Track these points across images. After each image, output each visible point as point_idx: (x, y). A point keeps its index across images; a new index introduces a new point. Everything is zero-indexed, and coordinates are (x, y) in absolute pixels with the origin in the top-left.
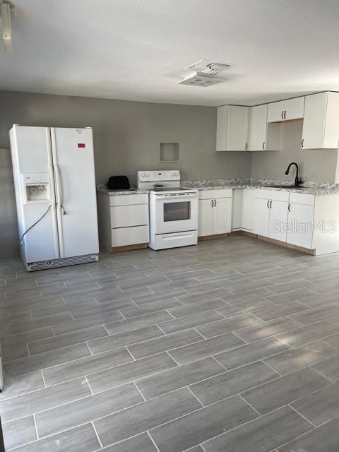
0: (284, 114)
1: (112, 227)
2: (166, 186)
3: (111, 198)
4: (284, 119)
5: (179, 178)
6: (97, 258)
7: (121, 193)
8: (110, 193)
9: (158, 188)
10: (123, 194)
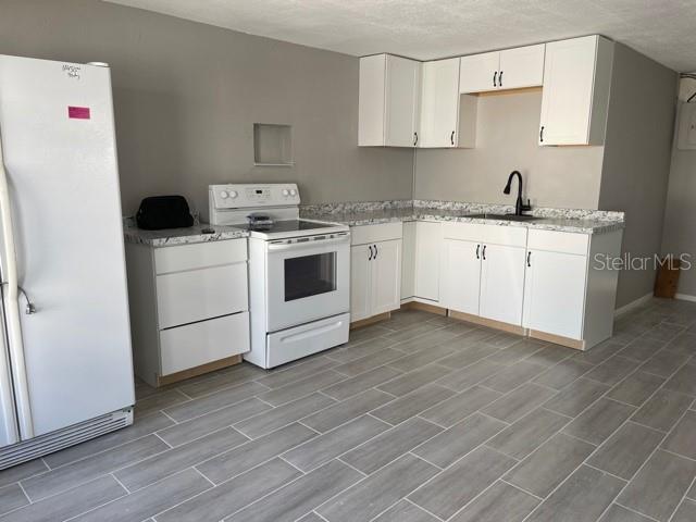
0: (498, 77)
1: (161, 327)
2: (273, 217)
3: (157, 252)
4: (498, 88)
5: (297, 200)
6: (129, 418)
7: (183, 239)
8: (156, 242)
9: (261, 223)
10: (187, 243)
